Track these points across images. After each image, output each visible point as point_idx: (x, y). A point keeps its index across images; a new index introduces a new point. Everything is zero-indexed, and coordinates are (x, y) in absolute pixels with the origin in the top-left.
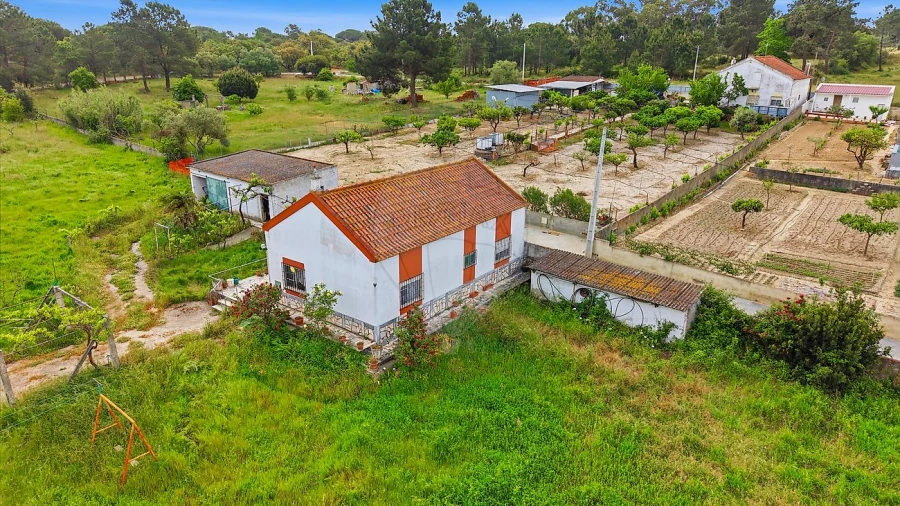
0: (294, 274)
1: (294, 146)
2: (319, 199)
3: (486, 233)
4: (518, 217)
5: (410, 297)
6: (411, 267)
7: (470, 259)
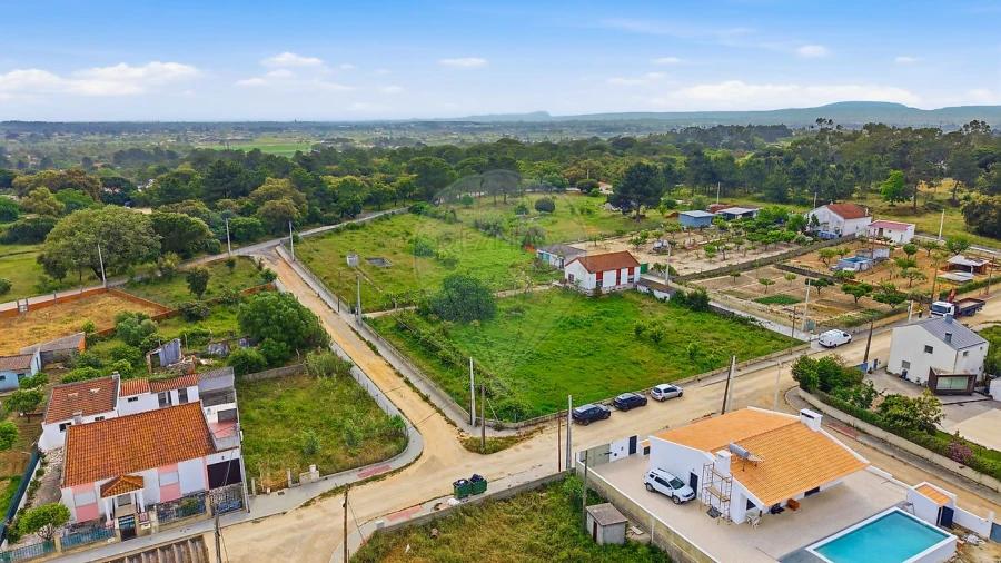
0: (571, 276)
1: (572, 242)
2: (579, 259)
3: (625, 272)
4: (637, 270)
5: (599, 284)
6: (600, 276)
7: (618, 278)
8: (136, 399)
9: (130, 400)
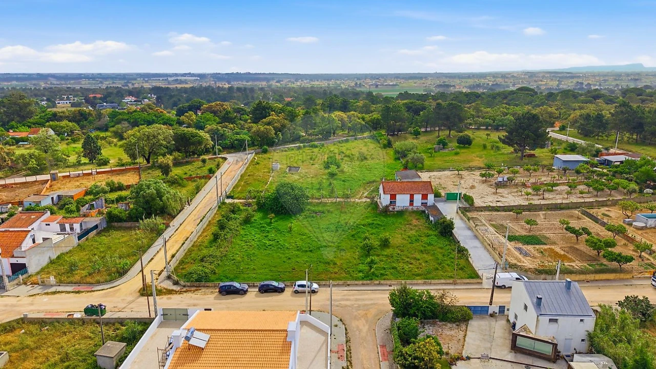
5: (392, 203)
7: (412, 201)
8: (49, 225)
9: (47, 225)
